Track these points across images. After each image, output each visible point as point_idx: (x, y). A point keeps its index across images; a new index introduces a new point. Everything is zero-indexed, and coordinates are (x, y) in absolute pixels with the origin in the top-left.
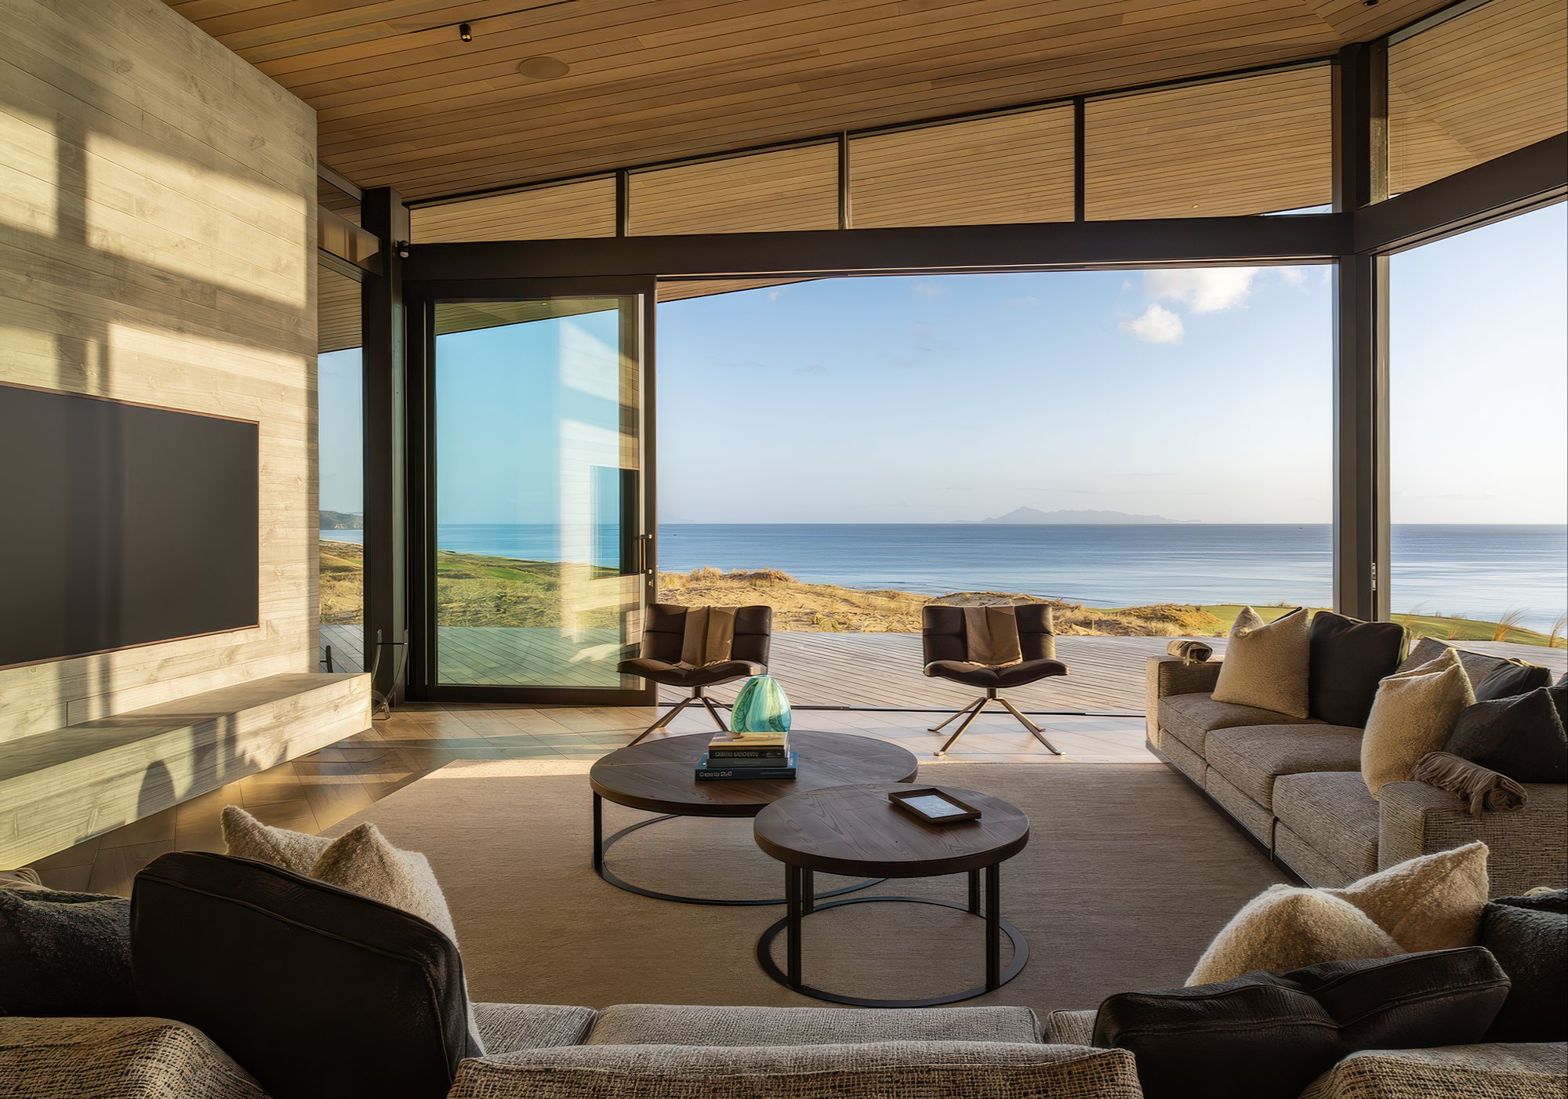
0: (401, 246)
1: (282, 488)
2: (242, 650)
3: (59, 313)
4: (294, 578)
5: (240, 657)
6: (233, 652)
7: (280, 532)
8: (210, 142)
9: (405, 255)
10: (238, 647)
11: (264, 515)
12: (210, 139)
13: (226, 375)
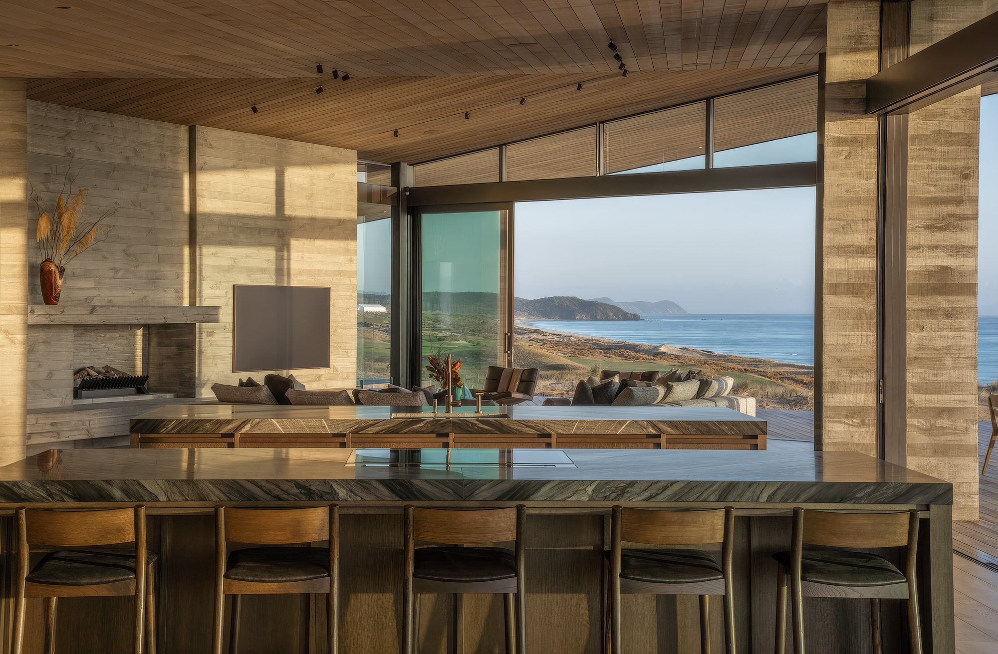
0: (406, 189)
1: (341, 313)
2: (324, 376)
3: (266, 260)
4: (346, 349)
5: (323, 378)
6: (320, 376)
7: (339, 330)
8: (313, 184)
9: (408, 193)
10: (322, 375)
11: (332, 324)
12: (313, 183)
13: (319, 271)
